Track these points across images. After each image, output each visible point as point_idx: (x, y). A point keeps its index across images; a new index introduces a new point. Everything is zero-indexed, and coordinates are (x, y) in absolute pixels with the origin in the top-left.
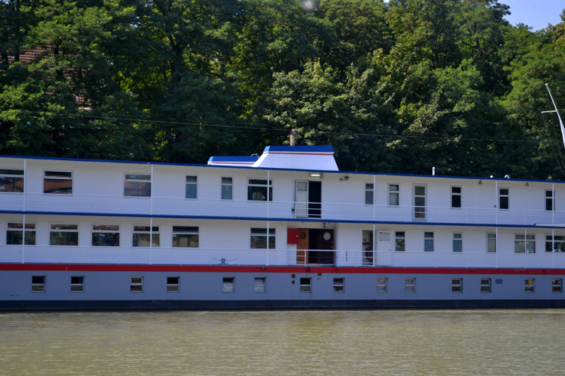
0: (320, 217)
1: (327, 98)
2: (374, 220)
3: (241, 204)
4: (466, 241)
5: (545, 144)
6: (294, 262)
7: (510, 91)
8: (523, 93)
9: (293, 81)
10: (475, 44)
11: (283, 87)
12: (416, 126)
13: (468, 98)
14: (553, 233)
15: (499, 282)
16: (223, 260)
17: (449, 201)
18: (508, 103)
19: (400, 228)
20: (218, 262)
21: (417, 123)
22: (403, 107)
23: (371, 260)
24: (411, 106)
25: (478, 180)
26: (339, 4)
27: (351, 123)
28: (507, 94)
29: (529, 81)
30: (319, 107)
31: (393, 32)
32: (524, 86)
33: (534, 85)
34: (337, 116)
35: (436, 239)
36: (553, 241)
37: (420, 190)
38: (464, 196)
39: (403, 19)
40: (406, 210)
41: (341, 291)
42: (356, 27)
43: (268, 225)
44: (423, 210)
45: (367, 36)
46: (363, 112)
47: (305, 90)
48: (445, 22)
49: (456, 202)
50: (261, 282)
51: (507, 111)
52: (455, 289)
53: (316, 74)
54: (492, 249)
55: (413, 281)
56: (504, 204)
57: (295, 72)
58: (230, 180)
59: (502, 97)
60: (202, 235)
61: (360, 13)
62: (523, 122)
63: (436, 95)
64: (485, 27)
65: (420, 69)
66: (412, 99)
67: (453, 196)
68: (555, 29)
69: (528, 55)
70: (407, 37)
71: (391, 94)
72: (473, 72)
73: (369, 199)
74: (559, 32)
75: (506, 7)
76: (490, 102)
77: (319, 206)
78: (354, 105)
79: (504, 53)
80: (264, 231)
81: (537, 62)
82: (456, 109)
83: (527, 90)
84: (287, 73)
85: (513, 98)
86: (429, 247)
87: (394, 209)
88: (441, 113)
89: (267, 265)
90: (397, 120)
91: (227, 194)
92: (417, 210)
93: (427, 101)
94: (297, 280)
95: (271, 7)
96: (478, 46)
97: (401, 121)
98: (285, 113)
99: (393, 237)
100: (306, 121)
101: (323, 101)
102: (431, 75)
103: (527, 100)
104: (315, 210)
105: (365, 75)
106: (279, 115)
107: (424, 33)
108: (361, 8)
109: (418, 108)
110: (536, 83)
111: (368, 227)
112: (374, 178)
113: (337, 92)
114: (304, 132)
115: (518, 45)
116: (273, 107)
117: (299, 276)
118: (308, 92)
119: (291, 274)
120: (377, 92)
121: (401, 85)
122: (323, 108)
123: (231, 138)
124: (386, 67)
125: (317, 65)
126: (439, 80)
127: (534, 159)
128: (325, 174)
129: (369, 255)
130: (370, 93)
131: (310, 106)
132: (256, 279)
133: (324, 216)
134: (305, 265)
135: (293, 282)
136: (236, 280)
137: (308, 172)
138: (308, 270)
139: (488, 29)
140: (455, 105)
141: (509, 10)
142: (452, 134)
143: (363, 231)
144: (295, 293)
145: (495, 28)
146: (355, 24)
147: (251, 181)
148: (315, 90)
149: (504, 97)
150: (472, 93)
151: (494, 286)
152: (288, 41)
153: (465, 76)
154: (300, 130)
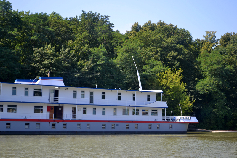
0: (58, 102)
1: (53, 58)
2: (77, 103)
3: (31, 97)
4: (106, 111)
5: (129, 76)
6: (48, 118)
7: (117, 57)
8: (122, 58)
9: (41, 51)
10: (102, 38)
11: (37, 54)
12: (85, 69)
13: (102, 59)
14: (135, 108)
15: (118, 125)
16: (25, 117)
17: (101, 97)
18: (116, 61)
19: (85, 106)
20: (23, 118)
21: (85, 67)
22: (79, 62)
23: (75, 118)
24: (83, 61)
25: (111, 90)
26: (55, 22)
27: (62, 68)
28: (116, 58)
29: (123, 53)
30: (51, 61)
31: (74, 33)
32: (122, 55)
33: (125, 55)
34: (57, 65)
35: (97, 110)
36: (135, 111)
37: (92, 93)
38: (106, 95)
39: (78, 29)
40: (87, 100)
41: (65, 128)
42: (62, 31)
43: (41, 105)
44: (93, 100)
45: (66, 35)
46: (66, 63)
47: (45, 55)
48: (93, 31)
49: (104, 97)
50: (38, 125)
51: (115, 64)
52: (103, 128)
53: (49, 49)
54: (115, 114)
55: (89, 125)
56: (119, 98)
57: (42, 48)
58: (28, 89)
59: (113, 59)
60: (18, 108)
61: (63, 26)
62: (121, 68)
63: (91, 57)
64: (106, 32)
65: (85, 48)
66: (83, 59)
67: (103, 95)
68: (129, 32)
69: (123, 44)
70: (80, 35)
71: (76, 57)
72: (104, 49)
73: (75, 96)
74: (131, 34)
75: (113, 24)
76: (110, 61)
77: (58, 98)
78: (63, 61)
79: (113, 42)
80: (40, 107)
81: (126, 47)
82: (98, 63)
83: (123, 57)
84: (39, 49)
85: (118, 60)
86: (94, 113)
87: (83, 100)
88: (93, 64)
89: (40, 119)
90: (78, 66)
91: (26, 94)
92: (90, 100)
93: (88, 59)
94: (51, 124)
95: (32, 23)
96: (103, 39)
97: (79, 67)
98: (38, 63)
99: (82, 110)
100: (46, 66)
101: (52, 59)
102: (89, 50)
103: (123, 60)
104: (56, 100)
105: (67, 50)
106: (36, 64)
107: (86, 34)
108: (63, 24)
109: (85, 62)
110: (126, 54)
111: (74, 106)
112: (77, 89)
113: (57, 56)
114: (45, 70)
115: (118, 39)
116: (33, 60)
117: (51, 123)
118: (46, 56)
119: (48, 122)
120: (71, 56)
121: (79, 53)
122: (52, 62)
123: (18, 72)
124: (73, 47)
125: (50, 46)
126: (92, 52)
127: (125, 82)
128: (60, 87)
129: (74, 116)
130: (68, 56)
131: (48, 61)
132: (37, 124)
133: (59, 102)
134: (53, 119)
135: (49, 125)
136: (30, 124)
137: (54, 87)
138: (54, 121)
139: (108, 33)
140: (97, 61)
141: (114, 25)
142: (97, 72)
143: (73, 107)
144: (49, 129)
145: (110, 33)
146: (61, 30)
147: (35, 89)
148: (49, 55)
149: (114, 59)
150: (104, 57)
151: (116, 127)
152: (38, 36)
153: (101, 51)
154: (44, 70)
